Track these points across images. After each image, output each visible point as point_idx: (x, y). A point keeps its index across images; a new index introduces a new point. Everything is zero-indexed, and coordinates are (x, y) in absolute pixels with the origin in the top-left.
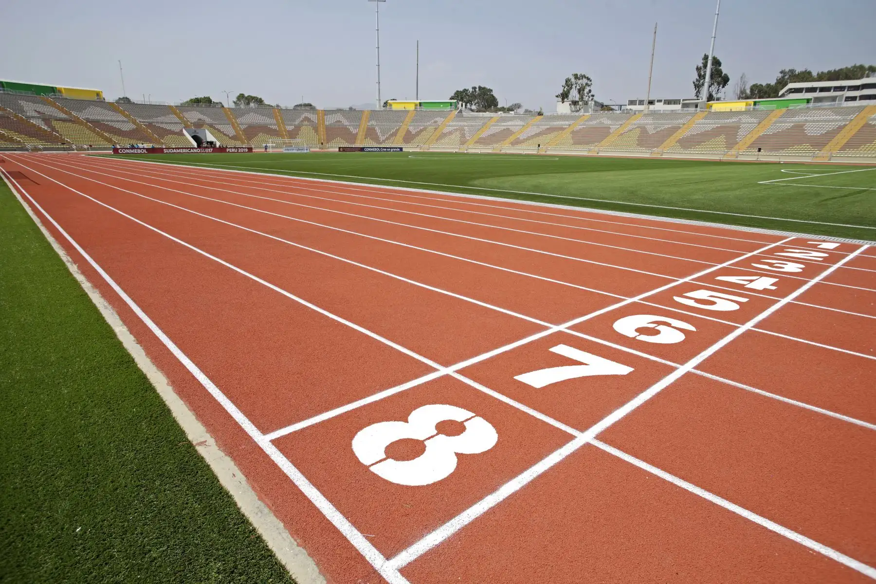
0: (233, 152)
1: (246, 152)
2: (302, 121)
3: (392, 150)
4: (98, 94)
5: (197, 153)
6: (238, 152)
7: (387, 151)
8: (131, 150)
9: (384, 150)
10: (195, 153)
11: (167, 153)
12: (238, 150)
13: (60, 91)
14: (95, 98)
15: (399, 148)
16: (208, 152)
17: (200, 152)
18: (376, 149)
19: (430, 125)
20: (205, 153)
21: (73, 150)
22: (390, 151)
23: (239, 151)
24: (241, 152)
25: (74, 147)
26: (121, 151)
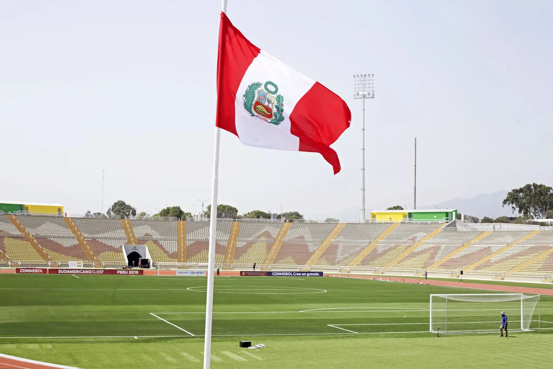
0: (123, 274)
1: (136, 274)
2: (259, 237)
3: (308, 275)
4: (60, 210)
5: (89, 274)
6: (128, 274)
7: (301, 276)
8: (30, 270)
9: (298, 274)
10: (87, 274)
11: (61, 273)
12: (128, 272)
13: (27, 208)
14: (56, 213)
15: (317, 272)
16: (99, 274)
17: (91, 274)
18: (287, 274)
19: (404, 243)
20: (97, 274)
21: (8, 266)
22: (306, 276)
23: (130, 273)
24: (131, 274)
25: (10, 263)
26: (22, 271)
